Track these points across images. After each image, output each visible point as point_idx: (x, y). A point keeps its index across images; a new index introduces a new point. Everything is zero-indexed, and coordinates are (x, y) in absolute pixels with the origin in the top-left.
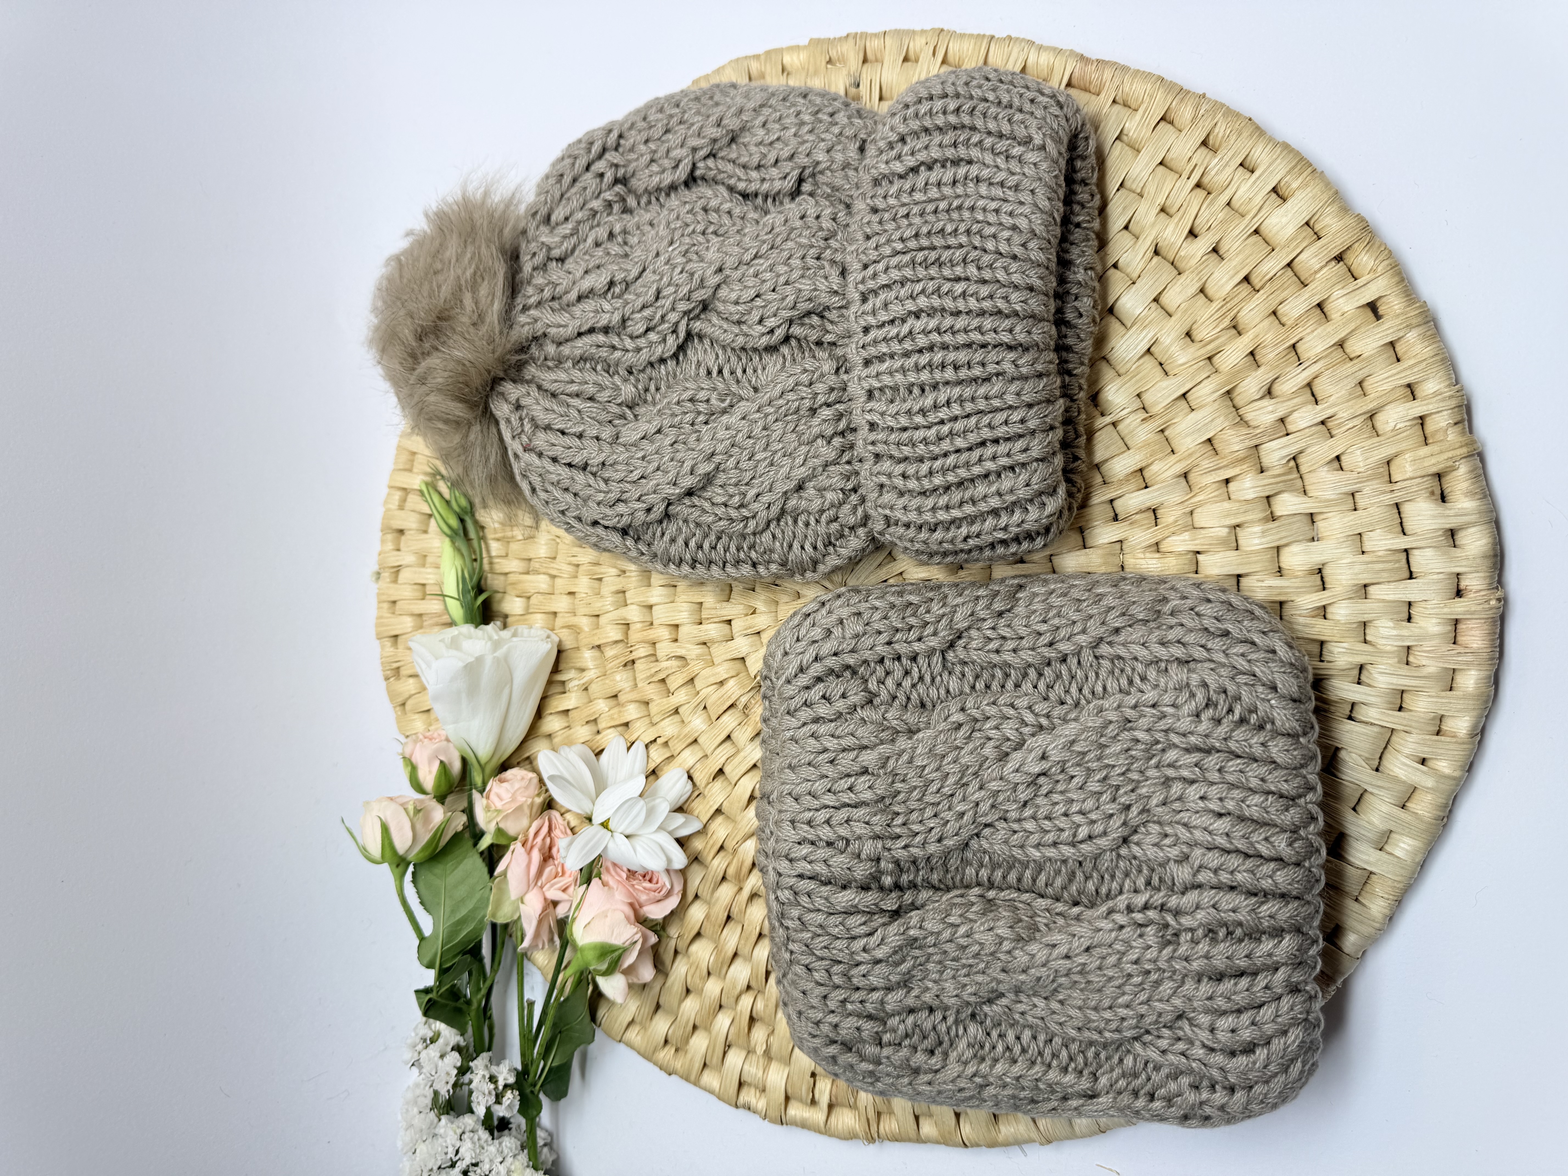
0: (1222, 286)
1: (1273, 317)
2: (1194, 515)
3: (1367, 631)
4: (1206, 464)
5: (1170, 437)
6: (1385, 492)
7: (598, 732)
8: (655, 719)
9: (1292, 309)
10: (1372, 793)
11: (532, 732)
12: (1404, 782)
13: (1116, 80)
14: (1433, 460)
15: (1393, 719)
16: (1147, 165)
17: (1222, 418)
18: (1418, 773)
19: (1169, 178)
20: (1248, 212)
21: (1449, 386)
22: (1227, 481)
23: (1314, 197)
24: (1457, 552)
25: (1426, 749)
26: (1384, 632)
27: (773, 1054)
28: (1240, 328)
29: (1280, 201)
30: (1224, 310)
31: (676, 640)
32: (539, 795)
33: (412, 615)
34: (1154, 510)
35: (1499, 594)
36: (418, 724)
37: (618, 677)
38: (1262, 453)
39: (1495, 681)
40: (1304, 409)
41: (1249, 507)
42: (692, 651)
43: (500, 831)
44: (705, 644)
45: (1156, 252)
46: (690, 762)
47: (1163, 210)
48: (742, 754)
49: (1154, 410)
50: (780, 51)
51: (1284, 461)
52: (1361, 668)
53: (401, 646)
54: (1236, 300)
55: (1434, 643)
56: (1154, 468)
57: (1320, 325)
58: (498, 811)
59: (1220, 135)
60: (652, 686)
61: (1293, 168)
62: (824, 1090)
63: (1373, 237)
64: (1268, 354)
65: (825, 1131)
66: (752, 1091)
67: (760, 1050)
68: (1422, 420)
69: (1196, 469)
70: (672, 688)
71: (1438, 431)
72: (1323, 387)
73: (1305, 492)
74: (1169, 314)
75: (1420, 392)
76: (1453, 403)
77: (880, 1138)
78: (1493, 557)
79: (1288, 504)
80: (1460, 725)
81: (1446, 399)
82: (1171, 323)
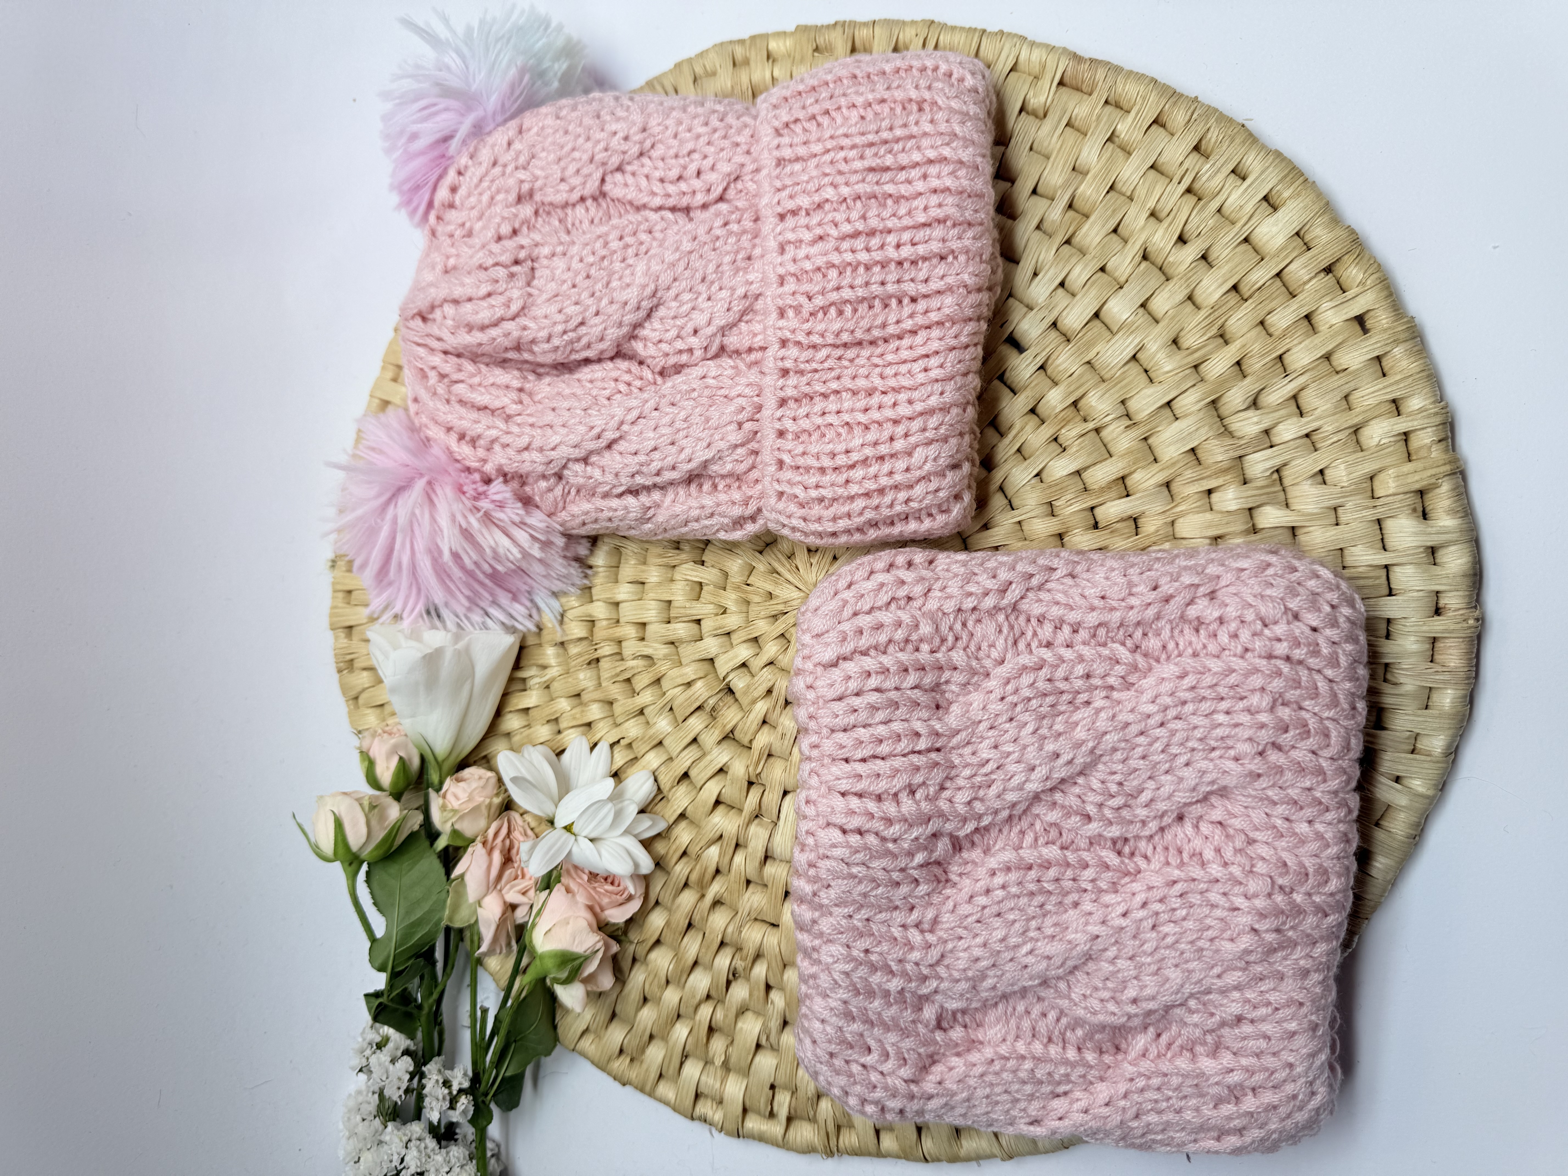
0: (1211, 293)
1: (1260, 328)
2: (1176, 525)
4: (1189, 474)
5: (1154, 445)
6: (1368, 508)
7: (559, 732)
8: (619, 720)
9: (1280, 319)
11: (492, 730)
13: (1109, 79)
14: (1417, 477)
16: (1138, 168)
17: (1207, 428)
18: (1393, 791)
19: (1160, 182)
20: (1239, 219)
21: (1434, 402)
22: (1210, 492)
23: (1305, 207)
24: (1437, 570)
25: (1401, 767)
27: (731, 1066)
28: (1227, 337)
29: (1271, 210)
30: (1212, 318)
31: (643, 639)
32: (497, 795)
34: (1135, 520)
35: (1477, 613)
36: (371, 719)
37: (581, 676)
38: (1246, 465)
39: (1470, 700)
40: (1289, 422)
41: (1231, 518)
42: (659, 650)
43: (455, 833)
44: (673, 643)
45: (1145, 257)
46: (655, 765)
47: (1153, 214)
48: (708, 758)
49: (1138, 417)
50: (765, 37)
51: (1268, 474)
53: (355, 637)
54: (1224, 309)
55: (1412, 660)
56: (1137, 476)
57: (1308, 337)
58: (455, 811)
59: (1213, 140)
60: (617, 685)
61: (1285, 176)
62: (783, 1102)
63: (1362, 250)
64: (1254, 365)
65: (783, 1144)
66: (709, 1103)
67: (719, 1061)
68: (1406, 436)
69: (1179, 479)
70: (638, 688)
71: (1421, 447)
72: (1308, 399)
73: (1287, 505)
74: (1157, 321)
75: (1405, 408)
76: (1438, 420)
77: (839, 1152)
78: (1473, 576)
79: (1270, 517)
80: (1435, 744)
81: (1431, 416)
82: (1157, 329)
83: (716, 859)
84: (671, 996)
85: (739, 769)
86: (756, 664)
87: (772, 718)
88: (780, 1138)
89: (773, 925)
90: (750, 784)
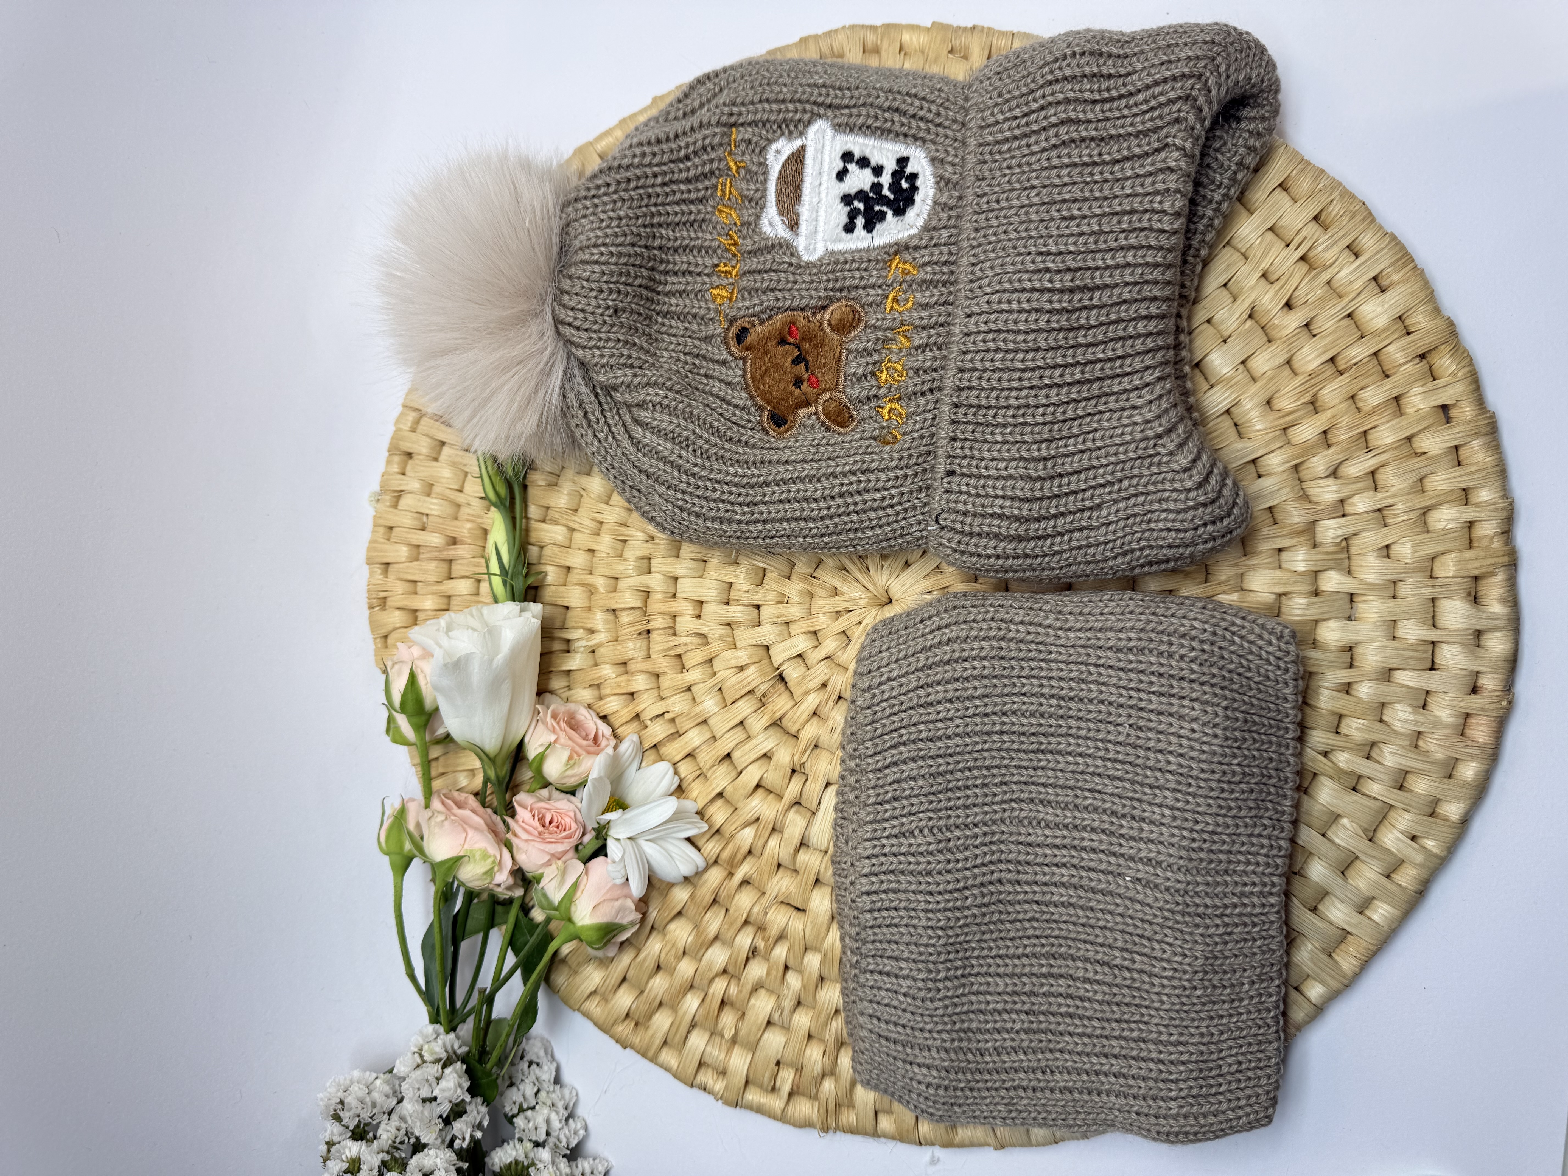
0: (1309, 361)
1: (1351, 401)
2: (1245, 577)
3: (1385, 711)
4: (1265, 531)
6: (1425, 586)
7: (601, 698)
8: (665, 694)
9: (1372, 396)
10: (1363, 861)
12: (1394, 855)
15: (1393, 796)
16: (1257, 227)
17: (1288, 489)
18: (1410, 849)
19: (1276, 245)
20: (1346, 294)
21: (1500, 498)
22: (1281, 550)
23: (1412, 293)
24: (1480, 652)
25: (1420, 828)
26: (1402, 715)
27: (739, 1040)
28: (1318, 404)
29: (1378, 290)
30: (1308, 385)
31: (699, 617)
33: (410, 545)
35: (1508, 697)
37: (631, 645)
38: (1318, 530)
39: (1488, 774)
40: (1365, 494)
41: (1299, 578)
42: (714, 630)
44: (729, 625)
45: (1250, 316)
46: (696, 742)
47: (1264, 275)
48: (754, 742)
50: (899, 28)
51: (1338, 540)
52: (1373, 744)
53: (391, 575)
54: (1320, 378)
55: (1445, 732)
57: (1394, 418)
59: (1334, 213)
60: (667, 659)
61: (1398, 261)
62: (787, 1078)
63: (1458, 343)
64: (1341, 436)
65: (782, 1118)
66: (710, 1072)
67: (728, 1034)
68: (1471, 524)
69: (1254, 534)
70: (688, 665)
71: (1484, 537)
72: (1387, 476)
73: (1349, 572)
74: (1254, 380)
75: (1473, 499)
76: (1504, 514)
77: (837, 1129)
78: (1513, 662)
79: (1332, 581)
80: (1453, 810)
81: (1496, 510)
82: (1254, 388)
83: (750, 840)
84: (686, 968)
85: (784, 756)
86: (814, 657)
87: (824, 711)
88: (779, 1112)
89: (798, 909)
90: (794, 771)
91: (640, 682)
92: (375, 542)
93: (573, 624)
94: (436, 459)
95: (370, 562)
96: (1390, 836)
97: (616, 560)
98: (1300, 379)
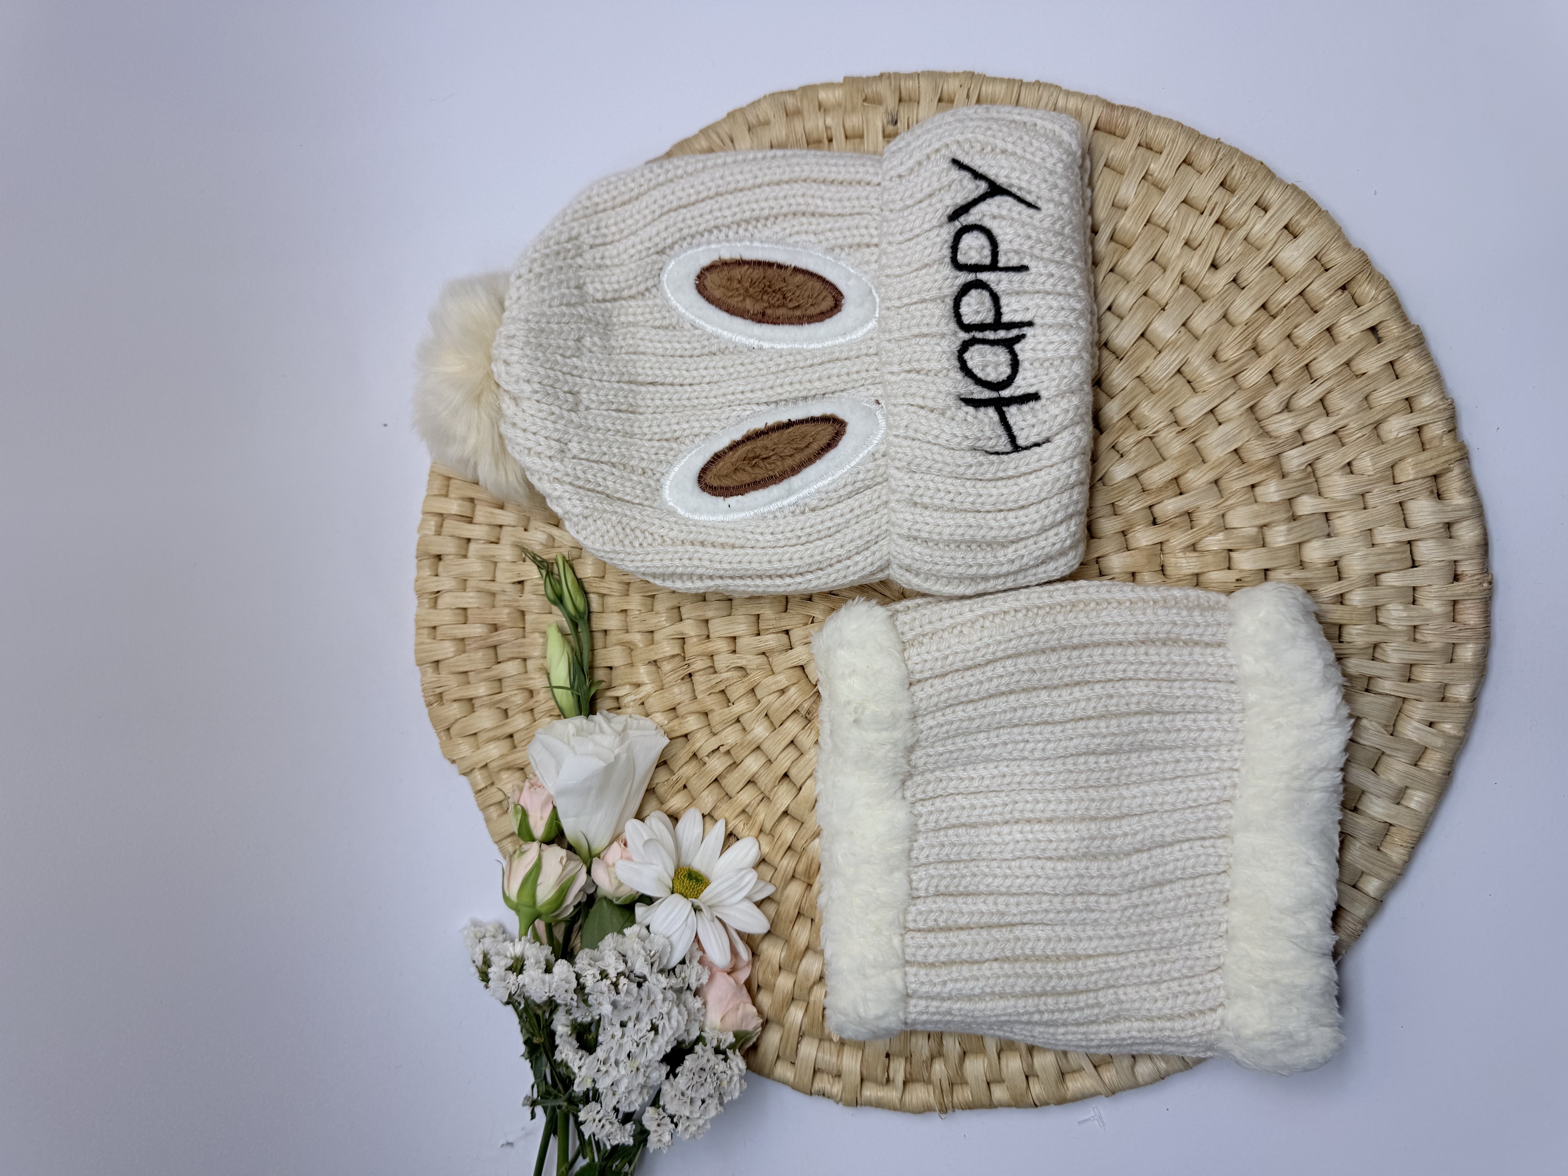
0: (1243, 312)
1: (1288, 340)
2: (1227, 517)
3: (1379, 614)
4: (1235, 471)
5: (1202, 448)
6: (1390, 493)
8: (716, 729)
9: (1306, 332)
10: (1389, 756)
12: (1417, 744)
13: (1140, 124)
15: (1404, 689)
16: (1171, 203)
17: (1248, 430)
18: (1430, 736)
19: (1192, 215)
20: (1264, 246)
21: (1440, 400)
22: (1254, 486)
23: (1322, 234)
24: (1453, 542)
25: (1435, 714)
26: (1395, 614)
27: (847, 1040)
28: (1259, 349)
29: (1291, 237)
30: (1246, 333)
31: (734, 652)
33: (455, 639)
34: (1190, 514)
35: (1487, 578)
36: (466, 747)
37: (676, 690)
38: (1284, 461)
39: (1485, 653)
40: (1319, 421)
41: (1275, 508)
42: (750, 660)
44: (764, 653)
45: (1182, 283)
46: (753, 768)
47: (1186, 244)
49: (1186, 423)
50: (814, 88)
51: (1303, 467)
52: (1376, 646)
53: (442, 672)
54: (1256, 325)
55: (1437, 621)
56: (1190, 475)
57: (1331, 347)
59: (1237, 177)
60: (713, 697)
61: (1303, 207)
62: (898, 1069)
63: (1373, 270)
64: (1287, 373)
65: (900, 1108)
66: (825, 1076)
67: (836, 1038)
68: (1419, 429)
69: (1226, 476)
70: (732, 698)
71: (1434, 438)
72: (1335, 401)
73: (1320, 494)
74: (1197, 338)
75: (1417, 406)
76: (1447, 414)
77: (954, 1108)
78: (1484, 546)
79: (1307, 505)
80: (1461, 692)
81: (1439, 412)
82: (1199, 346)
84: (784, 983)
88: (897, 1102)
91: (692, 723)
92: (423, 643)
93: (620, 681)
94: (465, 556)
95: (420, 663)
96: (1409, 727)
97: (649, 615)
98: (1238, 330)
